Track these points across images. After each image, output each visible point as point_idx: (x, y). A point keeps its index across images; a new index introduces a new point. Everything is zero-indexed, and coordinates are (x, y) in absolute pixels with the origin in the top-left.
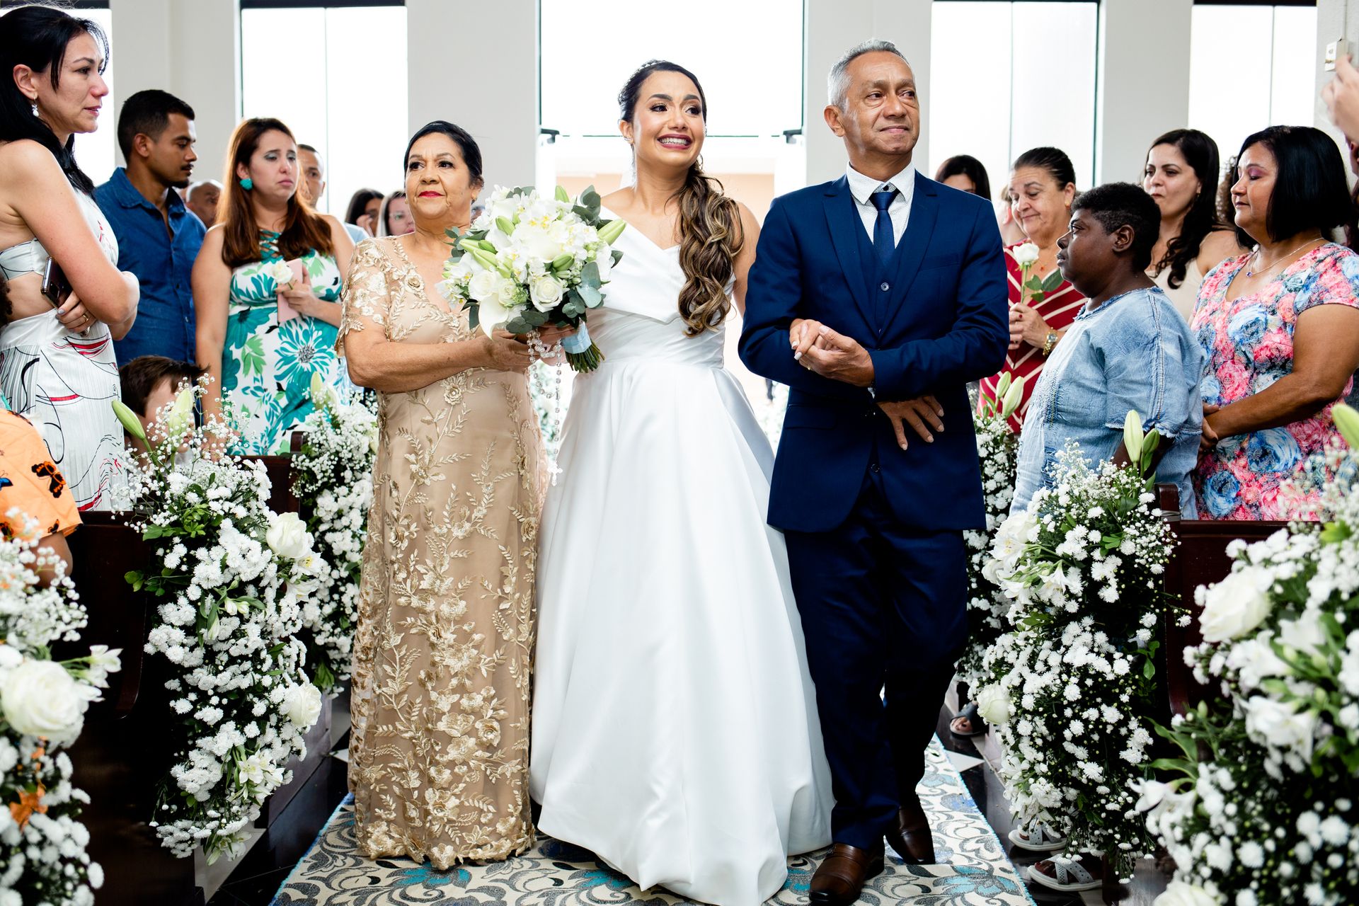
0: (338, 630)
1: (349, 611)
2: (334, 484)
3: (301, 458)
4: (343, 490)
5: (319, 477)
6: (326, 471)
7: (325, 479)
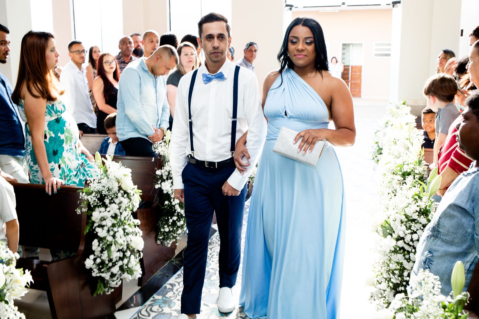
0: (102, 270)
1: (107, 262)
2: (100, 206)
3: (84, 194)
4: (103, 209)
5: (91, 204)
6: (95, 201)
7: (95, 204)
